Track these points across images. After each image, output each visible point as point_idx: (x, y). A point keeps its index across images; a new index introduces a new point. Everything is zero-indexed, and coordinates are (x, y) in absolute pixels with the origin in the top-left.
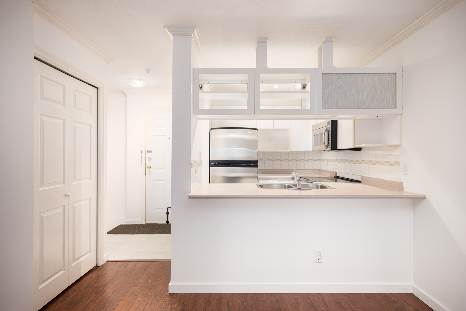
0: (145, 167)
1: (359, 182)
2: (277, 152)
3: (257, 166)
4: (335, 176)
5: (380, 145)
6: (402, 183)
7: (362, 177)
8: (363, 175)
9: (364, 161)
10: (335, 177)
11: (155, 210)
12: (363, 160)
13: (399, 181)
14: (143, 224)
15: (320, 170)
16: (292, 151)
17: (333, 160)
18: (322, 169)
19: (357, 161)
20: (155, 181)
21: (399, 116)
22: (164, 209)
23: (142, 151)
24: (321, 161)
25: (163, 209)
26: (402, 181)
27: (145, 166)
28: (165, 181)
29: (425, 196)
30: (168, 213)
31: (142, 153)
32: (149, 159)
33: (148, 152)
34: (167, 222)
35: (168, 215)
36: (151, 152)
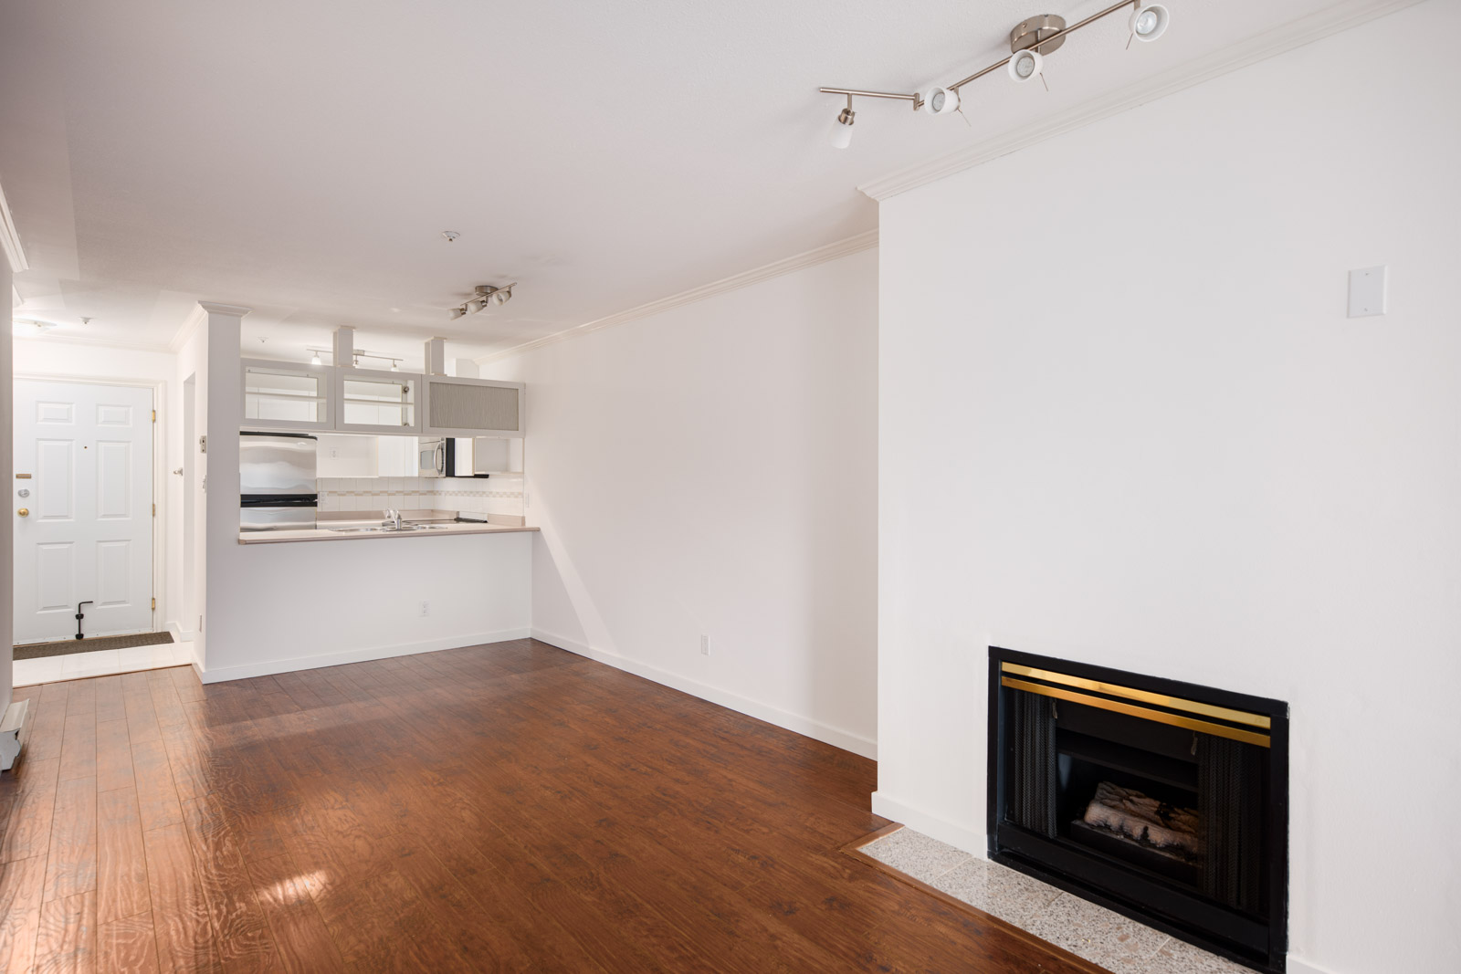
1: (486, 522)
2: (350, 479)
3: (315, 505)
4: (455, 517)
7: (489, 515)
8: (491, 512)
9: (491, 493)
10: (455, 520)
11: (39, 612)
12: (491, 491)
13: (522, 515)
15: (432, 511)
16: (381, 478)
17: (454, 492)
18: (436, 508)
19: (484, 492)
20: (39, 544)
22: (69, 608)
24: (435, 494)
25: (66, 607)
28: (71, 543)
30: (80, 617)
32: (20, 494)
33: (18, 477)
34: (80, 636)
35: (82, 620)
36: (29, 477)
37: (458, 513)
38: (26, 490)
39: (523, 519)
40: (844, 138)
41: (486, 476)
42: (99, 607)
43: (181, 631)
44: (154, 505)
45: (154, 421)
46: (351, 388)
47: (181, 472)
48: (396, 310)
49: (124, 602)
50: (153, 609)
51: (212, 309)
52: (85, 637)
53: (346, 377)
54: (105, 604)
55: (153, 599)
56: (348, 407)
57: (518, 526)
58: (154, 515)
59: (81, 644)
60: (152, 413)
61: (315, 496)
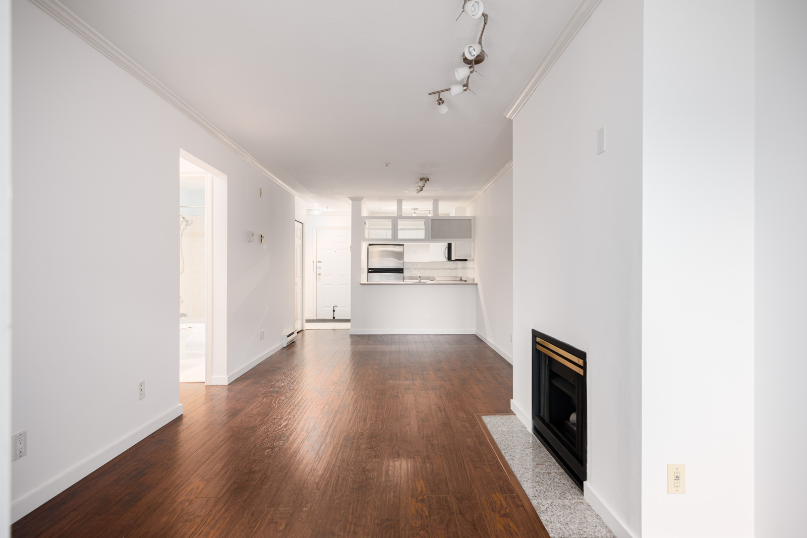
3: (403, 272)
21: (473, 242)
22: (331, 308)
23: (313, 261)
27: (316, 273)
28: (332, 285)
35: (334, 312)
37: (461, 277)
38: (320, 267)
39: (474, 279)
40: (444, 109)
41: (466, 260)
42: (340, 308)
46: (401, 224)
48: (406, 192)
51: (353, 199)
52: (335, 318)
53: (399, 220)
54: (341, 306)
56: (399, 232)
57: (472, 282)
59: (334, 320)
61: (402, 269)
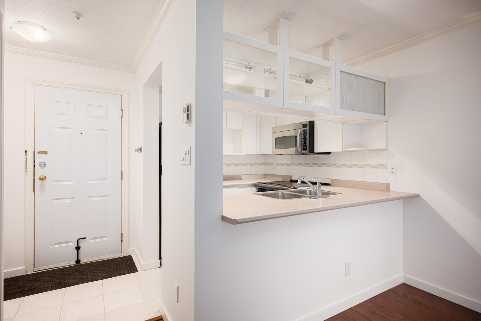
0: (32, 178)
1: (329, 185)
5: (360, 149)
6: (389, 184)
8: (333, 178)
11: (53, 247)
12: (332, 163)
13: (386, 182)
14: (29, 273)
21: (386, 122)
22: (72, 243)
23: (26, 152)
24: (266, 165)
25: (70, 242)
26: (388, 182)
27: (33, 176)
29: (419, 194)
30: (78, 248)
31: (26, 155)
32: (40, 165)
33: (39, 153)
34: (78, 261)
35: (79, 250)
36: (45, 153)
38: (44, 162)
42: (90, 241)
43: (142, 263)
44: (122, 172)
45: (122, 117)
47: (140, 150)
49: (104, 237)
50: (122, 241)
52: (81, 262)
54: (93, 239)
55: (122, 234)
58: (122, 179)
60: (120, 111)
